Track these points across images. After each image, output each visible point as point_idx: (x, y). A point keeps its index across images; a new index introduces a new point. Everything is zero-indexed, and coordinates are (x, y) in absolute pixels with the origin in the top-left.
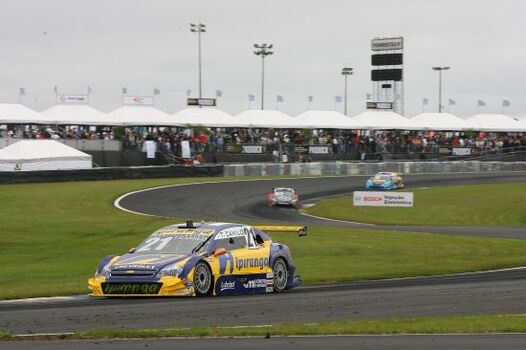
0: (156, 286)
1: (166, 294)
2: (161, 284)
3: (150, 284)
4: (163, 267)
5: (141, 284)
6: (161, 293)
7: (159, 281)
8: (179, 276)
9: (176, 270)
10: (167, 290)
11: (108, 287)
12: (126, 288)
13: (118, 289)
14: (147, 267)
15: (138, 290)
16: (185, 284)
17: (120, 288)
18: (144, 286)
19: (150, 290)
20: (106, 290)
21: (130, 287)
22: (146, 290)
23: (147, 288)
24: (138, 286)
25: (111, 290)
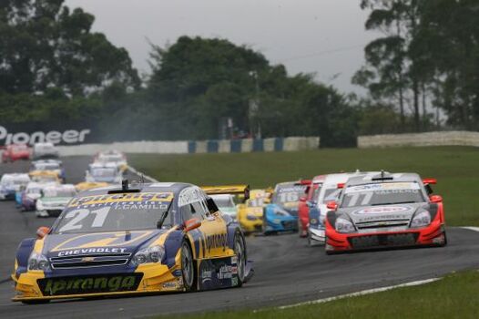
0: (133, 279)
1: (150, 290)
2: (141, 275)
3: (123, 275)
4: (137, 249)
5: (109, 276)
6: (140, 289)
7: (136, 271)
8: (162, 263)
9: (156, 253)
10: (150, 283)
11: (49, 285)
12: (84, 284)
13: (69, 287)
14: (113, 251)
15: (104, 286)
16: (174, 274)
17: (73, 285)
18: (114, 279)
19: (124, 285)
20: (46, 290)
21: (91, 283)
22: (117, 285)
23: (118, 282)
24: (104, 281)
25: (56, 289)
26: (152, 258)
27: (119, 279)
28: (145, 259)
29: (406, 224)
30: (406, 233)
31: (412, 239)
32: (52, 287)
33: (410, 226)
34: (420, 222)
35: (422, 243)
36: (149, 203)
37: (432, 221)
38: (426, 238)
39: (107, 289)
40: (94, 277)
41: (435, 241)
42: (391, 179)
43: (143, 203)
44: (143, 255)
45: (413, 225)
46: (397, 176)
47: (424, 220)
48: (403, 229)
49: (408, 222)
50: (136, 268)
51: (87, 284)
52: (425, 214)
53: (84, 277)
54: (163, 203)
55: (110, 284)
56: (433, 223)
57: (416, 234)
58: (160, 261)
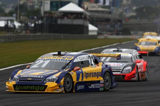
0: (43, 87)
4: (47, 77)
6: (46, 91)
7: (45, 85)
8: (56, 82)
9: (54, 79)
10: (49, 89)
11: (17, 87)
12: (27, 87)
13: (23, 88)
14: (39, 77)
15: (33, 89)
16: (59, 86)
17: (24, 88)
18: (37, 87)
19: (40, 89)
20: (16, 89)
21: (29, 87)
22: (38, 89)
23: (39, 88)
24: (34, 87)
25: (19, 88)
26: (52, 80)
27: (39, 87)
28: (49, 81)
29: (120, 71)
30: (119, 75)
31: (122, 77)
32: (18, 88)
33: (121, 72)
34: (126, 71)
35: (126, 79)
36: (64, 60)
37: (132, 71)
38: (128, 78)
39: (35, 90)
40: (31, 85)
41: (132, 79)
42: (121, 51)
43: (62, 60)
44: (49, 79)
45: (123, 72)
46: (124, 50)
47: (129, 70)
48: (119, 73)
49: (121, 70)
50: (45, 83)
51: (28, 88)
52: (130, 68)
53: (27, 85)
54: (69, 60)
55: (36, 89)
56: (132, 72)
57: (124, 76)
58: (55, 82)
